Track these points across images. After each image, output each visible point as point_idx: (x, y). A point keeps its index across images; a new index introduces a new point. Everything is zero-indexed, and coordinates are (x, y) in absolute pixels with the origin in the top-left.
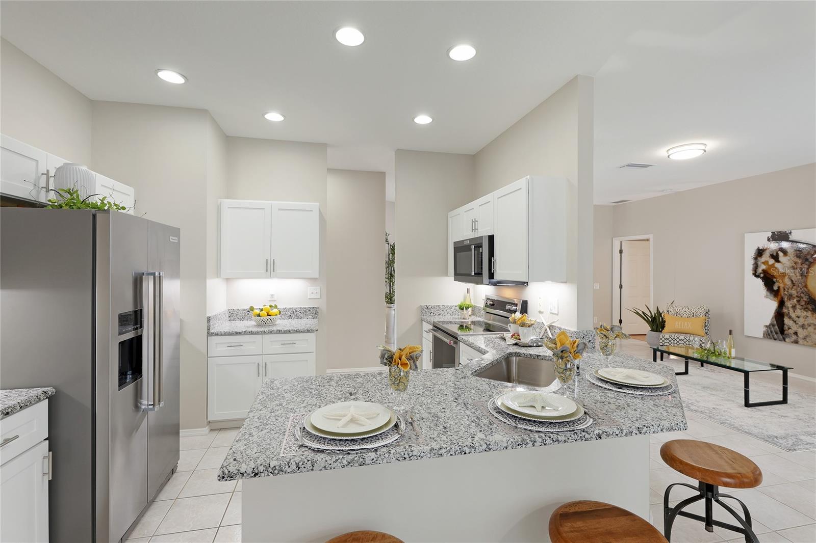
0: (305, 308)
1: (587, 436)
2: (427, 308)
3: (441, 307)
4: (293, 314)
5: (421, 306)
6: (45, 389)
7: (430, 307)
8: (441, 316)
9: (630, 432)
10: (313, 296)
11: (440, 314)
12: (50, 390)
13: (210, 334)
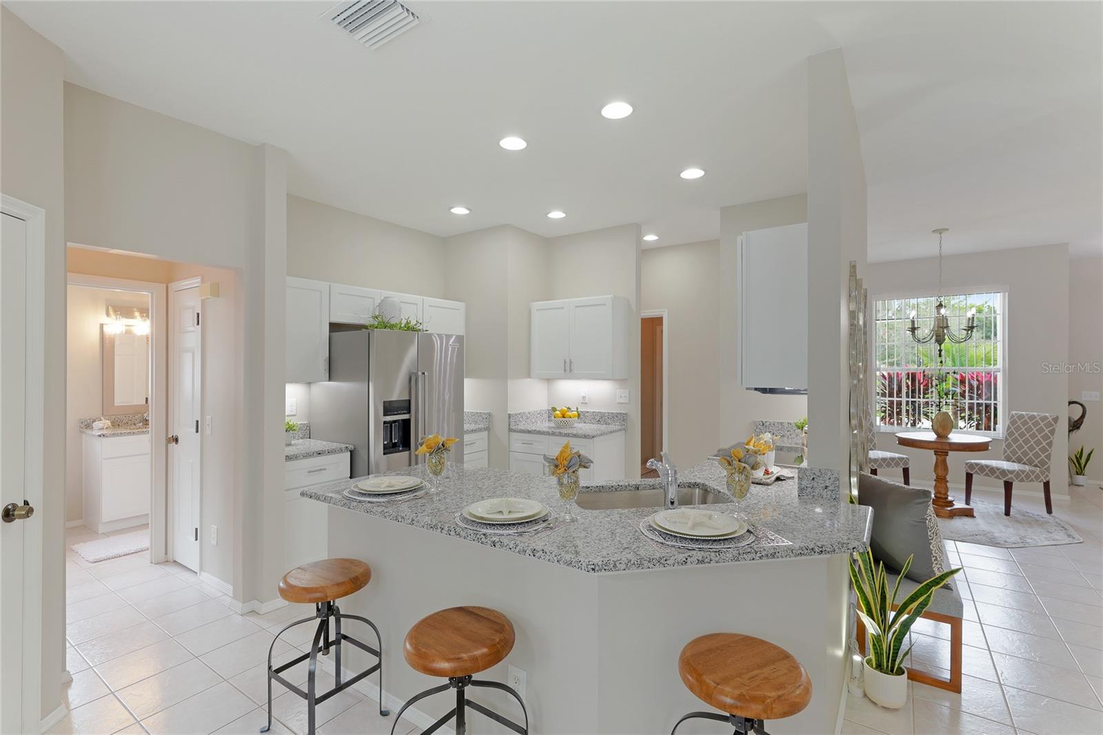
0: (612, 413)
1: (484, 540)
2: (763, 425)
3: (786, 425)
4: (601, 418)
5: (754, 422)
6: (347, 446)
7: (768, 423)
8: (785, 439)
9: (523, 551)
10: (622, 401)
11: (783, 436)
12: (351, 447)
13: (510, 430)
